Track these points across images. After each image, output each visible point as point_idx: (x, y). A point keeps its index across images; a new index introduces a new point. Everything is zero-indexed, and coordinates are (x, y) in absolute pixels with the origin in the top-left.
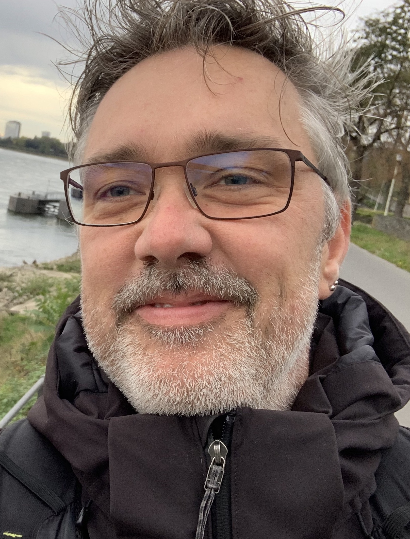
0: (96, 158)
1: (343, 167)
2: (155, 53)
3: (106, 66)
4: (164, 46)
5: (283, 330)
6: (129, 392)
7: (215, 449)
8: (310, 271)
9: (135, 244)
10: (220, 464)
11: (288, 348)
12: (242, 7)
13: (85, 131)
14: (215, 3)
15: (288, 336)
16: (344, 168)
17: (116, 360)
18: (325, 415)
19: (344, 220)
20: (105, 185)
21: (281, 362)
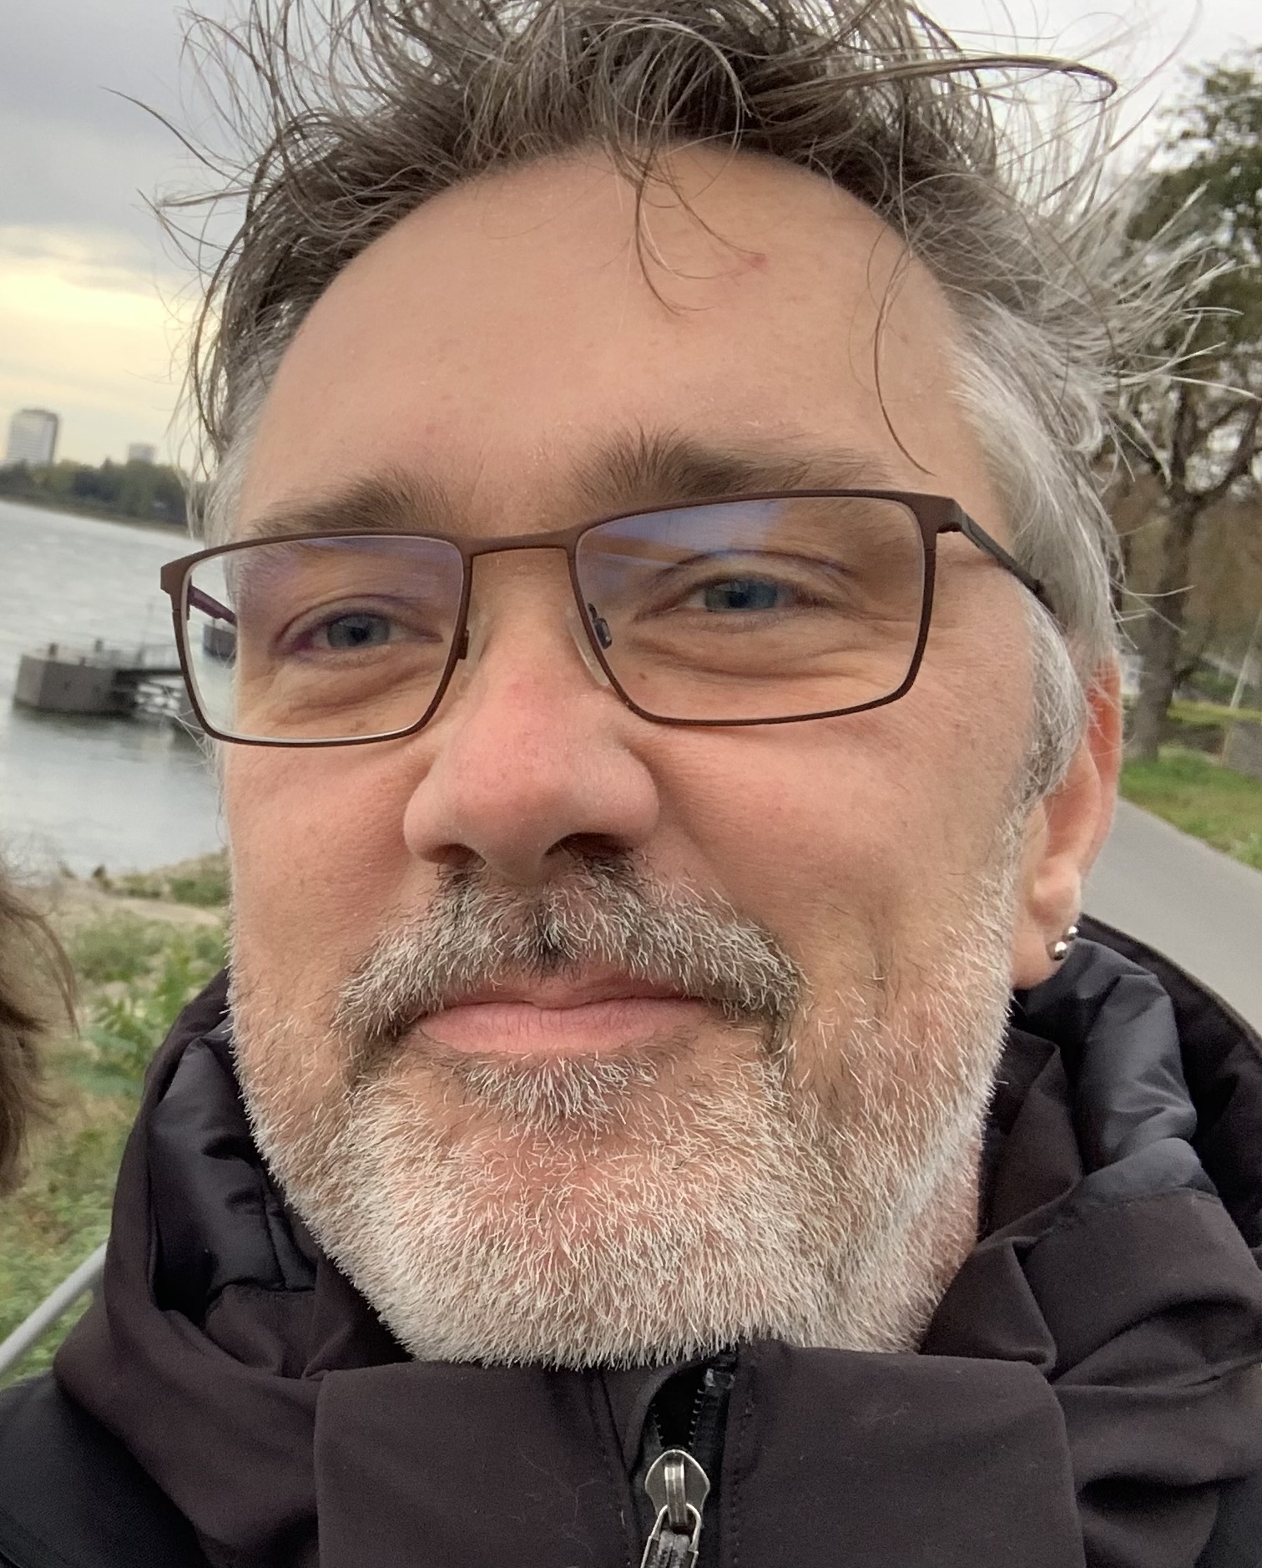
0: (276, 519)
1: (1096, 548)
2: (477, 173)
3: (317, 216)
4: (505, 148)
5: (887, 1095)
6: (383, 1291)
7: (667, 1478)
8: (980, 900)
9: (405, 808)
10: (684, 1529)
11: (905, 1153)
12: (764, 19)
13: (243, 429)
14: (676, 8)
15: (903, 1113)
16: (1101, 553)
17: (345, 1187)
18: (1034, 1367)
19: (1098, 726)
20: (309, 610)
21: (884, 1197)
